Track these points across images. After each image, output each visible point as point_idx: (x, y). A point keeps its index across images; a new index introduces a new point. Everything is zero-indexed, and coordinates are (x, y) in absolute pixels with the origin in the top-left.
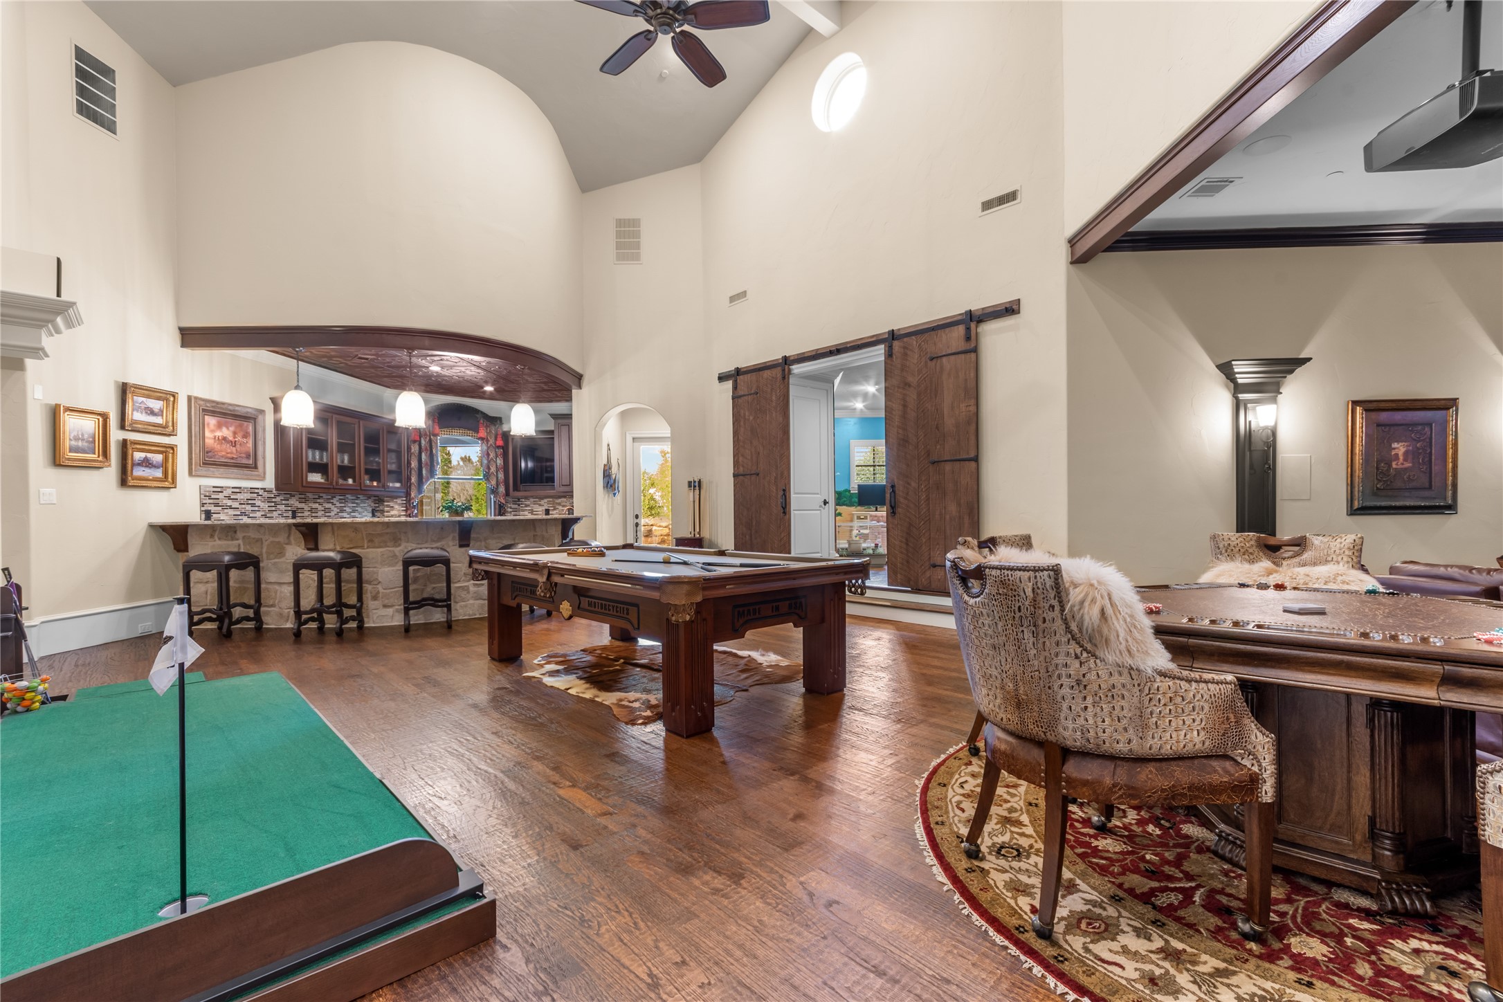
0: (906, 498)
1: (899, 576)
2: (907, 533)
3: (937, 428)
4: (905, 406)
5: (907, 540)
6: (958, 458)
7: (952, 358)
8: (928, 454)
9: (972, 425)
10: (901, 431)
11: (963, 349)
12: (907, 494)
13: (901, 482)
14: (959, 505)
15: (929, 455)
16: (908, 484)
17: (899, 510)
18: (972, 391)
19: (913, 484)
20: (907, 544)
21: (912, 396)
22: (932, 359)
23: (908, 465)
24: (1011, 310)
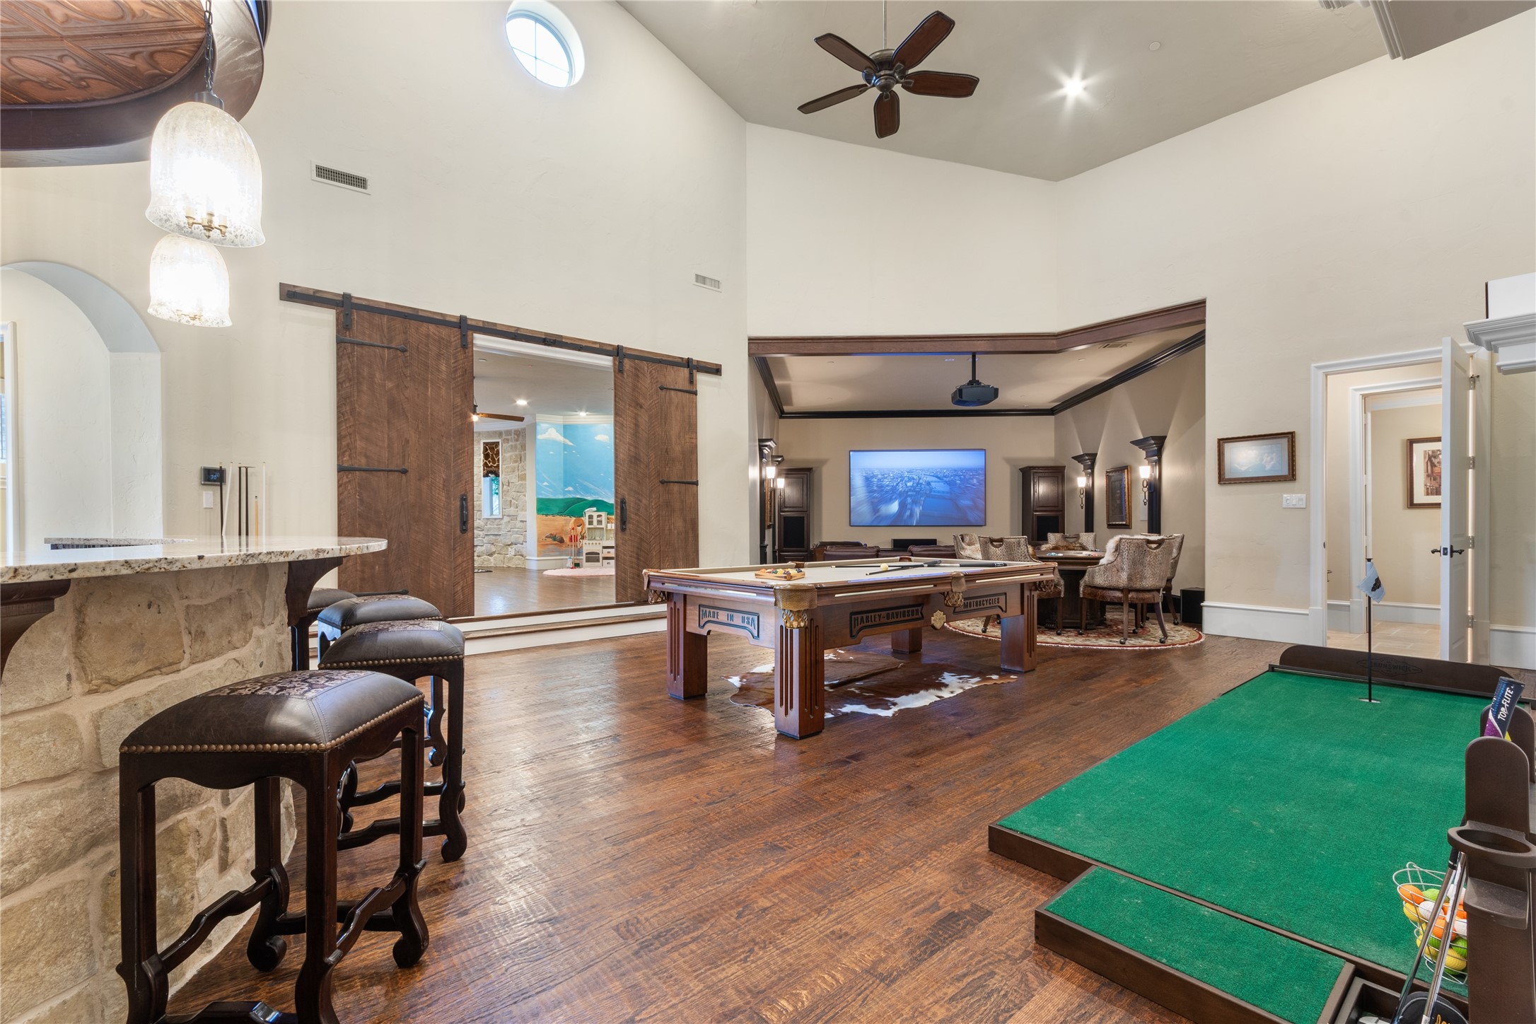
0: (636, 514)
1: (629, 591)
2: (638, 548)
3: (666, 452)
4: (637, 425)
5: (637, 554)
6: (684, 480)
7: (680, 393)
8: (659, 473)
9: (690, 454)
10: (632, 449)
11: (685, 389)
12: (638, 510)
13: (632, 499)
14: (685, 521)
15: (659, 475)
16: (639, 500)
17: (629, 526)
18: (691, 426)
19: (644, 501)
20: (638, 559)
21: (644, 419)
22: (662, 388)
23: (639, 482)
24: (716, 370)
